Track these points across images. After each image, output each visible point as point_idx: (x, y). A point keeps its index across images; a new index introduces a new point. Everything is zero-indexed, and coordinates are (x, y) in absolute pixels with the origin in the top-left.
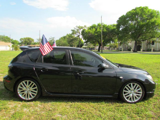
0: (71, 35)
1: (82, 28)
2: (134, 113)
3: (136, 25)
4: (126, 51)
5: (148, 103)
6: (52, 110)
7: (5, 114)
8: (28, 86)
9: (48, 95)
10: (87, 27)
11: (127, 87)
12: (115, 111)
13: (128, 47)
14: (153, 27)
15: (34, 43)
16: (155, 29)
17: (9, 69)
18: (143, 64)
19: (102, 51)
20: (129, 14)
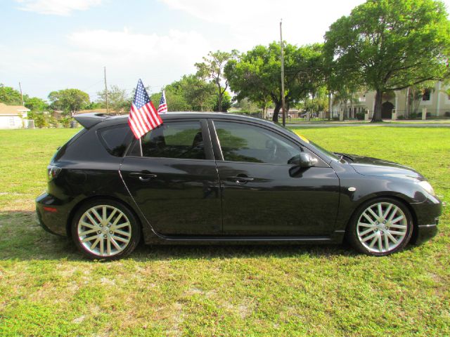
0: (194, 77)
1: (225, 58)
2: (388, 278)
3: (379, 45)
4: (350, 118)
5: (422, 253)
6: (174, 278)
7: (56, 293)
8: (104, 220)
9: (157, 241)
10: (240, 54)
11: (368, 213)
12: (339, 274)
13: (355, 109)
14: (426, 49)
15: (91, 106)
16: (434, 56)
17: (51, 177)
18: (401, 155)
19: (284, 120)
20: (360, 13)
